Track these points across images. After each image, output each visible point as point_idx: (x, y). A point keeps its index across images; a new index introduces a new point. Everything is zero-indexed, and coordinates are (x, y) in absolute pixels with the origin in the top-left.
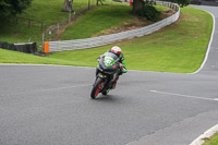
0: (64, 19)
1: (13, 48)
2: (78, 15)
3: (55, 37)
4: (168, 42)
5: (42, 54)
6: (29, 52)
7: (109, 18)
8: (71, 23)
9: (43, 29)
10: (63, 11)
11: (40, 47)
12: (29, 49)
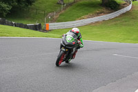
0: (59, 9)
1: (26, 27)
2: (67, 6)
3: (53, 20)
4: (124, 23)
5: (45, 31)
6: (37, 30)
7: (86, 8)
8: (63, 12)
9: (45, 15)
10: (58, 3)
11: (43, 27)
12: (37, 28)
